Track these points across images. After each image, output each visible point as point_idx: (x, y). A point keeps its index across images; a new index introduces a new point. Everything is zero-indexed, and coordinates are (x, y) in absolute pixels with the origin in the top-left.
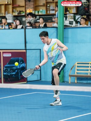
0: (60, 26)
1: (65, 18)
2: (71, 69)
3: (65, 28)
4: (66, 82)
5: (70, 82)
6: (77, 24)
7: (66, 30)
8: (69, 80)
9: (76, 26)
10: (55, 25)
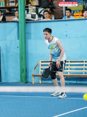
0: (21, 20)
1: (26, 11)
2: (35, 68)
3: (26, 22)
4: (29, 82)
5: (33, 83)
6: (40, 18)
7: (28, 24)
8: (32, 80)
9: (39, 20)
10: (16, 19)
